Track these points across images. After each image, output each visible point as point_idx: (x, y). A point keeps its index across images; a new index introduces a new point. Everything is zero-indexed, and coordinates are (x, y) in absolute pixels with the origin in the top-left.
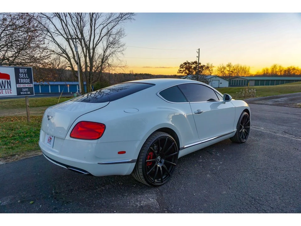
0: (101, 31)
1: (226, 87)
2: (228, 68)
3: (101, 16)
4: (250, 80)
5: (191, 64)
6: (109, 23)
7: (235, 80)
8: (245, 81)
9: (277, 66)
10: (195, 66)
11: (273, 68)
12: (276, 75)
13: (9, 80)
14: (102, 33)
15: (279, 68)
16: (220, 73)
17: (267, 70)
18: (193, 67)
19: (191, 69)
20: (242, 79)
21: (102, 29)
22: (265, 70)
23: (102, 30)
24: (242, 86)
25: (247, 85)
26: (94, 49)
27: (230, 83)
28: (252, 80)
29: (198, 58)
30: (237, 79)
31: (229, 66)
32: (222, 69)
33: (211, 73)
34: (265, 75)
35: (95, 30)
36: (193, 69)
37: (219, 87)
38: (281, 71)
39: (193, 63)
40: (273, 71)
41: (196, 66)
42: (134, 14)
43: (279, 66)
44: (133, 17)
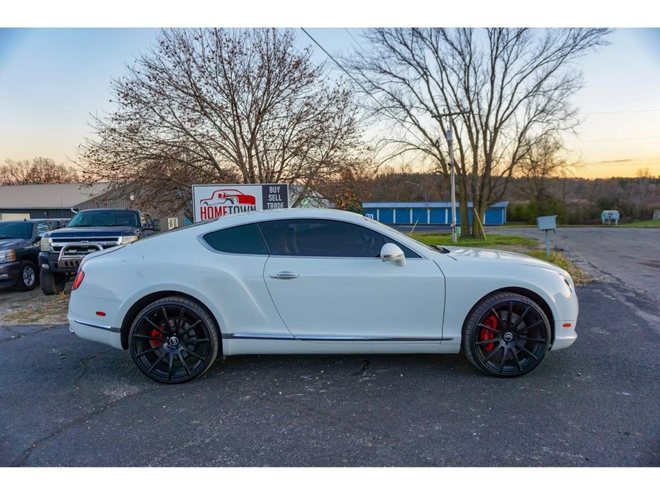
0: (516, 89)
3: (522, 53)
6: (537, 67)
13: (253, 206)
14: (516, 91)
21: (518, 84)
23: (517, 86)
26: (496, 129)
35: (502, 89)
42: (607, 31)
44: (604, 37)
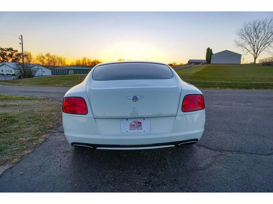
1: (49, 75)
2: (47, 58)
4: (69, 69)
5: (6, 51)
7: (56, 69)
8: (65, 70)
9: (86, 59)
10: (10, 53)
11: (83, 60)
12: (86, 66)
15: (87, 60)
16: (39, 61)
17: (79, 61)
18: (8, 54)
19: (6, 56)
20: (63, 69)
22: (78, 61)
24: (63, 75)
25: (68, 73)
27: (52, 72)
28: (71, 69)
29: (21, 45)
30: (58, 68)
31: (48, 55)
32: (41, 58)
33: (30, 62)
34: (78, 65)
36: (8, 56)
37: (42, 76)
38: (89, 63)
39: (8, 50)
40: (83, 63)
41: (12, 53)
43: (87, 58)
